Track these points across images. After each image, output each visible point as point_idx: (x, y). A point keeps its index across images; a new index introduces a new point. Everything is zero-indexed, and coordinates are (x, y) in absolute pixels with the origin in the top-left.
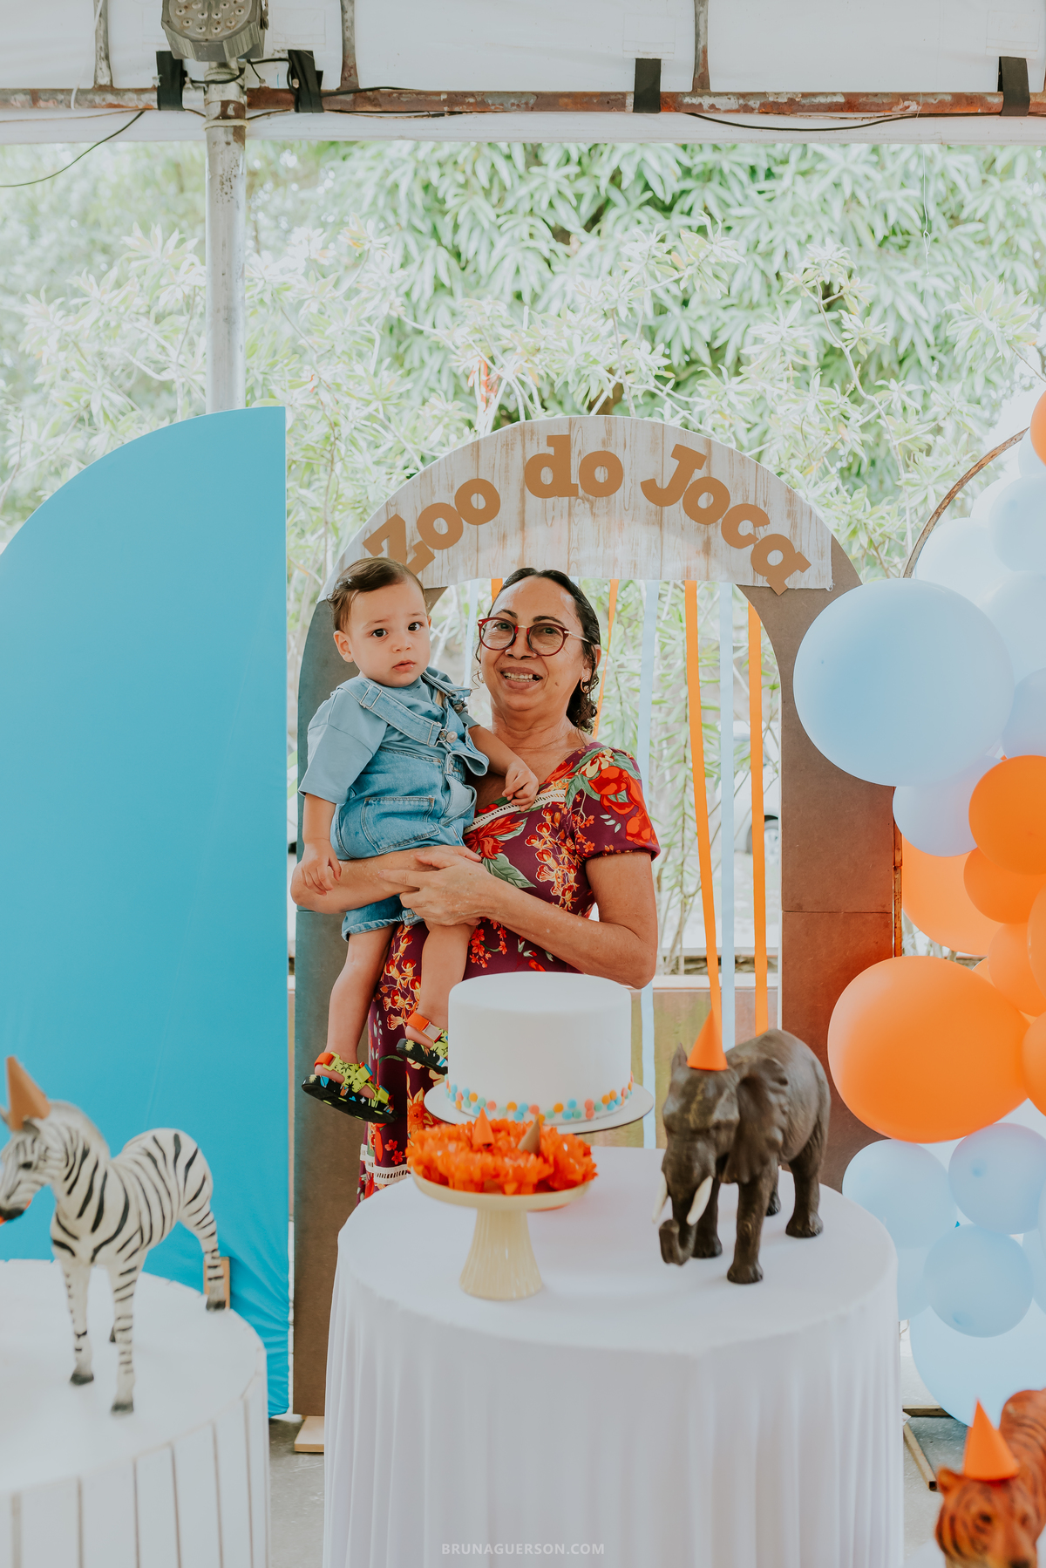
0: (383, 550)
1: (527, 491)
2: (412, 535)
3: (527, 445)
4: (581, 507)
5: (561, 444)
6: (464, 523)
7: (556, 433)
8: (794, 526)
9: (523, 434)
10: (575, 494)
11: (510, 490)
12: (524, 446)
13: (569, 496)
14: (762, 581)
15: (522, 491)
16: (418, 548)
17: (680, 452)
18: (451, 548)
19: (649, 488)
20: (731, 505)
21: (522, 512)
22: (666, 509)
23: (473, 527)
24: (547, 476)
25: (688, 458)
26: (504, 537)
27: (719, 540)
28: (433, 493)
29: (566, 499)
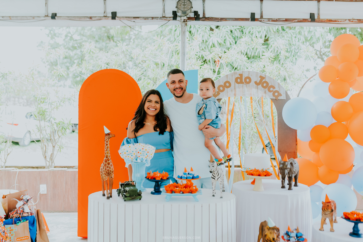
4: (244, 85)
5: (241, 75)
6: (225, 88)
7: (240, 73)
8: (279, 89)
9: (235, 74)
10: (244, 83)
11: (233, 83)
12: (235, 76)
13: (243, 84)
14: (274, 98)
15: (235, 83)
16: (217, 92)
17: (261, 77)
18: (223, 92)
19: (256, 83)
20: (269, 86)
21: (235, 86)
22: (258, 86)
23: (227, 89)
24: (239, 80)
26: (232, 90)
27: (267, 91)
28: (220, 83)
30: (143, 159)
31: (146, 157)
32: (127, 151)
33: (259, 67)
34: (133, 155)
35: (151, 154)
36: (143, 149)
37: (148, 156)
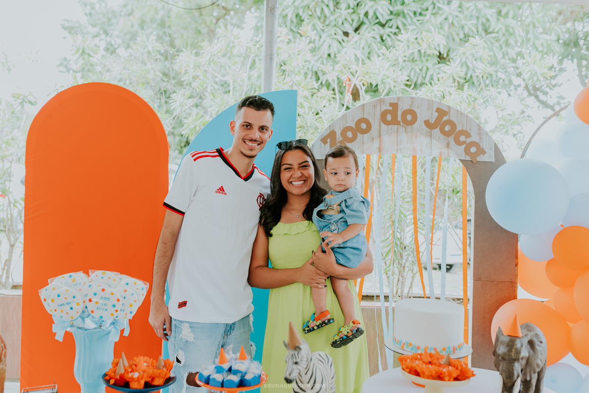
0: (327, 142)
1: (382, 123)
2: (339, 137)
3: (382, 106)
4: (401, 129)
5: (395, 106)
6: (358, 133)
7: (393, 102)
8: (481, 138)
9: (380, 102)
10: (400, 124)
11: (375, 122)
12: (381, 106)
13: (397, 125)
14: (468, 158)
15: (380, 122)
17: (439, 110)
18: (353, 143)
19: (427, 123)
20: (457, 130)
21: (380, 130)
22: (433, 131)
23: (361, 135)
24: (389, 117)
25: (441, 112)
26: (373, 139)
27: (452, 142)
28: (347, 122)
29: (396, 126)
30: (103, 319)
31: (112, 315)
32: (59, 296)
33: (433, 94)
34: (74, 305)
35: (131, 305)
36: (103, 290)
37: (117, 311)
